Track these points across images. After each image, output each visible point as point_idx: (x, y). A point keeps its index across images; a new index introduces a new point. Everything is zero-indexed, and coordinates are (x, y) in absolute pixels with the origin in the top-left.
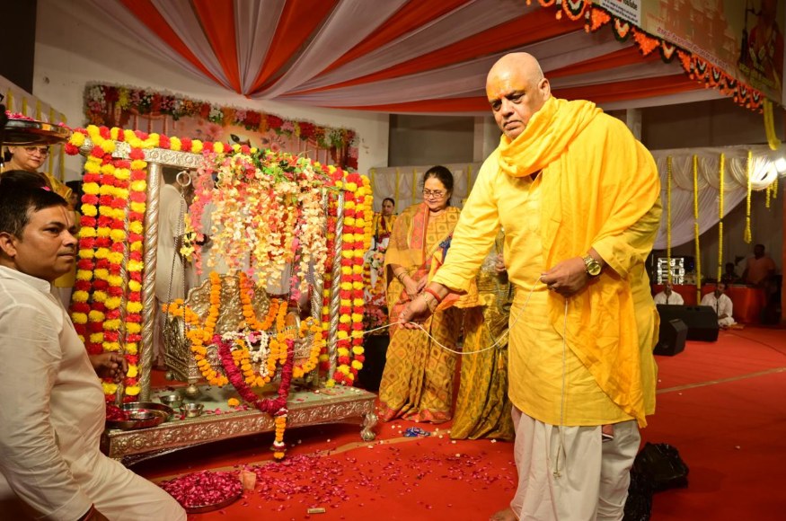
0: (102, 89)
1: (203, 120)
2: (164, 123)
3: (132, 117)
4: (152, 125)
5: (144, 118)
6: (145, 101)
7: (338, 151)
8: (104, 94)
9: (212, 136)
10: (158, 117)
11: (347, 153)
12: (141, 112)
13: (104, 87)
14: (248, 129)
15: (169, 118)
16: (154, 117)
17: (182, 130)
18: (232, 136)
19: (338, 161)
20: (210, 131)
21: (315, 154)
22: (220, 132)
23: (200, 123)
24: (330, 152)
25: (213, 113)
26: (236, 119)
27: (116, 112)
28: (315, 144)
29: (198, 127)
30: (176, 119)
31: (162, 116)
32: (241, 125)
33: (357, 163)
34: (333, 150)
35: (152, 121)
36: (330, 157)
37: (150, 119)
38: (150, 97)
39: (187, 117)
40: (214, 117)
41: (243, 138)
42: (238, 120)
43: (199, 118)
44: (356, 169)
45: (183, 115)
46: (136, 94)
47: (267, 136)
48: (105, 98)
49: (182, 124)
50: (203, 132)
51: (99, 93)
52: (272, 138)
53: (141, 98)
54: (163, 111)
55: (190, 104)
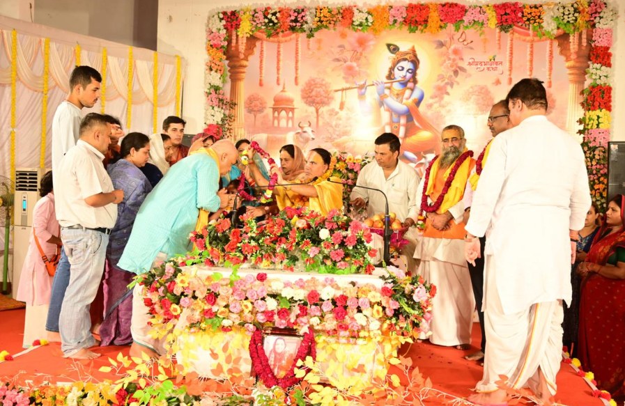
0: (221, 16)
1: (346, 30)
2: (297, 45)
3: (258, 44)
4: (281, 50)
5: (273, 42)
6: (271, 21)
7: (573, 39)
8: (224, 22)
9: (360, 50)
10: (288, 38)
11: (590, 39)
12: (269, 36)
13: (224, 13)
14: (412, 31)
15: (302, 37)
16: (283, 39)
17: (319, 49)
18: (389, 46)
19: (573, 56)
20: (357, 45)
21: (529, 50)
22: (372, 43)
23: (343, 35)
24: (556, 43)
25: (358, 18)
26: (392, 19)
27: (240, 42)
28: (528, 35)
29: (339, 41)
30: (310, 36)
31: (294, 36)
32: (400, 28)
33: (609, 55)
34: (563, 38)
35: (282, 45)
36: (557, 50)
37: (279, 42)
38: (274, 14)
39: (325, 30)
40: (361, 25)
41: (404, 47)
42: (395, 21)
43: (339, 28)
44: (609, 65)
45: (318, 28)
46: (260, 15)
47: (443, 36)
48: (226, 27)
49: (319, 41)
50: (347, 46)
51: (218, 21)
52: (452, 38)
53: (266, 17)
54: (293, 29)
55: (325, 12)
